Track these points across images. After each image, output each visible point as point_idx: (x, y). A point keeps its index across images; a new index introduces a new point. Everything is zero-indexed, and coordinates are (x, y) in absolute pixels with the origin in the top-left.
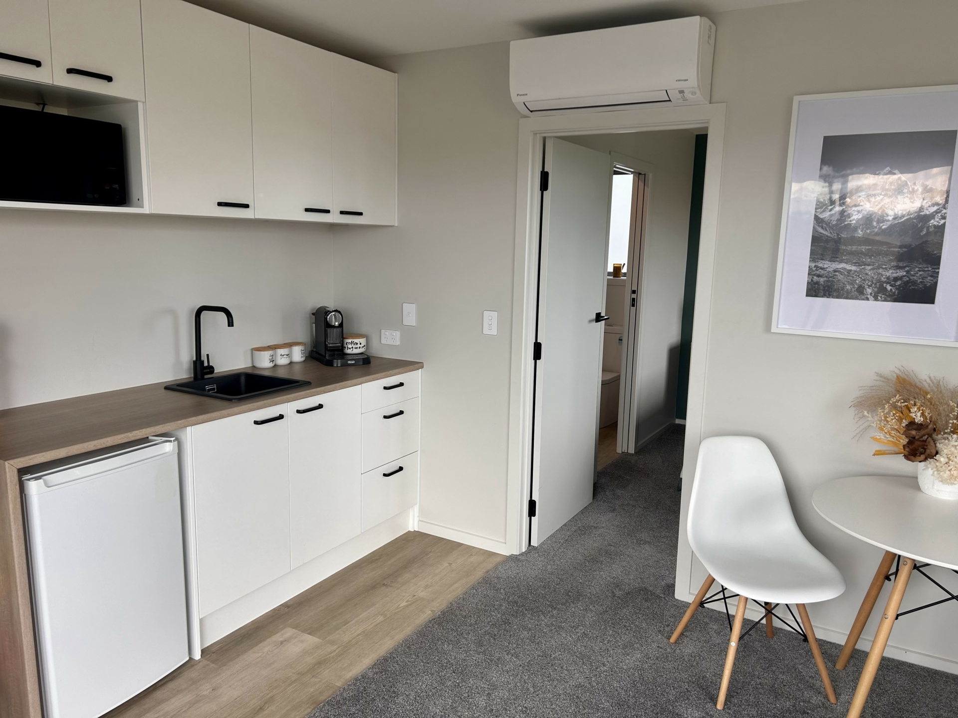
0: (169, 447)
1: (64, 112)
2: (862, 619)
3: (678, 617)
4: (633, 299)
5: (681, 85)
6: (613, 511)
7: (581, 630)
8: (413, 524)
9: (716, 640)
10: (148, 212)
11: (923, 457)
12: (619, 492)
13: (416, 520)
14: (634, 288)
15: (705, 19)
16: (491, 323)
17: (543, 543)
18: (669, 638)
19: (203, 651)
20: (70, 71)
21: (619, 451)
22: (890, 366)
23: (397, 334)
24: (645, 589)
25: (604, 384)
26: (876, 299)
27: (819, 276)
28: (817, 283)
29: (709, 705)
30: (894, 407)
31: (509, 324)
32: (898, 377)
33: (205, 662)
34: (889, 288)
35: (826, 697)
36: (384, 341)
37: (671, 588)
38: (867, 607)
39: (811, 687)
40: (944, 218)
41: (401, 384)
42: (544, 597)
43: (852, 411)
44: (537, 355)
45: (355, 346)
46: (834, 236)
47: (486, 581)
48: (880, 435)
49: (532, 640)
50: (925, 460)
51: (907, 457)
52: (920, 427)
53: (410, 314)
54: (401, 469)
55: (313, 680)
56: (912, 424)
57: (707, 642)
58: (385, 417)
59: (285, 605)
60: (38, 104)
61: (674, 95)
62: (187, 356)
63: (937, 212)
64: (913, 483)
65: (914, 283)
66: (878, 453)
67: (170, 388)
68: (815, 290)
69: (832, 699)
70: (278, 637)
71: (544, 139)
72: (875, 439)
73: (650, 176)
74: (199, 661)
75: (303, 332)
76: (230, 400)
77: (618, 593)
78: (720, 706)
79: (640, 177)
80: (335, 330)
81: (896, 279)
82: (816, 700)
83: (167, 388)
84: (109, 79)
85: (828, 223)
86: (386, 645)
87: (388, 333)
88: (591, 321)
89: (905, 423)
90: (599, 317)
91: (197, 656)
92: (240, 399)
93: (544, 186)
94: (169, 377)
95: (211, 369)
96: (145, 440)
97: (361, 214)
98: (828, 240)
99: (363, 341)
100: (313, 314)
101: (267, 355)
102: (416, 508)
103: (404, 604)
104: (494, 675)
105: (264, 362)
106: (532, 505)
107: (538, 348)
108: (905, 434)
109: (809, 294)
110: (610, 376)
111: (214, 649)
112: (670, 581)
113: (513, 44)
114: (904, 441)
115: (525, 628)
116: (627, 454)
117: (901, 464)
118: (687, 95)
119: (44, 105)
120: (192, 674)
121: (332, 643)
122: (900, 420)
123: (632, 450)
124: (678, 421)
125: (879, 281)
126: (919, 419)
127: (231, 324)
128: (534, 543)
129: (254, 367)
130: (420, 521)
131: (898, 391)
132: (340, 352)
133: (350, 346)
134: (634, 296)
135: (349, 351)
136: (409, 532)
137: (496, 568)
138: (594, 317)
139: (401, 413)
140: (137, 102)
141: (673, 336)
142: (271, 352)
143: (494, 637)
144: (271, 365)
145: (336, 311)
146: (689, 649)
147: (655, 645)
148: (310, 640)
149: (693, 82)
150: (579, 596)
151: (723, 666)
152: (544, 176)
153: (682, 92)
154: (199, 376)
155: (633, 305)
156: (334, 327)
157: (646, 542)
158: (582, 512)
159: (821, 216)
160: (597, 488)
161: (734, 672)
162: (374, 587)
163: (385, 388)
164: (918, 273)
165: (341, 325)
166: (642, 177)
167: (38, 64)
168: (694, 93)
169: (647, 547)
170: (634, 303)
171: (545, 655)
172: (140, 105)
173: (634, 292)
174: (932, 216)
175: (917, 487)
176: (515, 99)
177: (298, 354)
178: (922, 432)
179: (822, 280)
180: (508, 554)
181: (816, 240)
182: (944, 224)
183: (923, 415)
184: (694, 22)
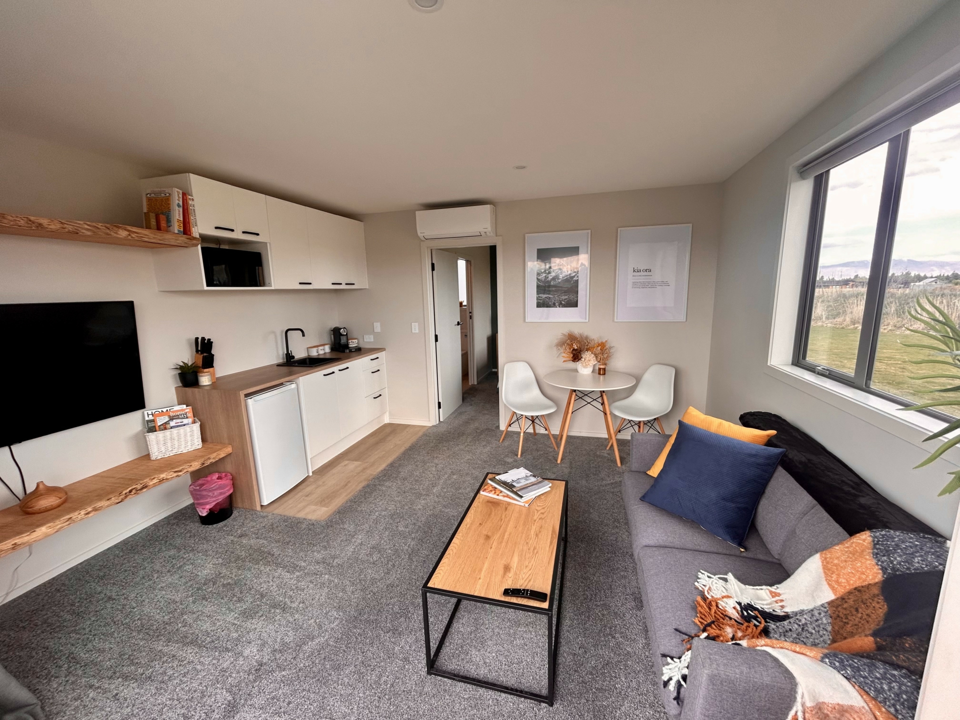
0: (293, 386)
1: (226, 247)
2: (564, 420)
3: (501, 435)
4: (471, 316)
5: (485, 230)
6: (472, 405)
7: (466, 444)
8: (387, 420)
9: (516, 439)
10: (273, 288)
11: (577, 360)
12: (473, 399)
13: (388, 418)
14: (470, 311)
15: (492, 205)
16: (415, 328)
17: (445, 419)
18: (499, 441)
19: (313, 472)
20: (244, 232)
21: (470, 384)
22: (566, 331)
23: (372, 336)
24: (489, 429)
25: (462, 355)
26: (559, 307)
27: (540, 300)
28: (540, 302)
29: (515, 457)
30: (568, 344)
31: (424, 328)
32: (568, 334)
33: (314, 476)
34: (563, 303)
35: (555, 449)
36: (365, 340)
37: (498, 427)
38: (565, 416)
39: (549, 447)
40: (578, 277)
41: (378, 358)
42: (449, 436)
43: (555, 348)
44: (436, 340)
45: (353, 344)
46: (544, 285)
47: (425, 435)
48: (564, 355)
49: (448, 449)
50: (578, 361)
51: (573, 361)
52: (576, 350)
53: (378, 327)
54: (380, 395)
55: (363, 474)
56: (574, 350)
57: (513, 440)
58: (372, 372)
59: (341, 454)
60: (217, 244)
61: (483, 234)
62: (282, 351)
63: (576, 275)
64: (576, 371)
65: (571, 300)
66: (564, 361)
67: (278, 365)
68: (539, 305)
69: (556, 449)
70: (343, 464)
71: (431, 250)
72: (563, 357)
73: (473, 262)
74: (312, 476)
75: (327, 339)
76: (312, 367)
77: (478, 431)
78: (519, 456)
79: (468, 263)
80: (344, 336)
81: (565, 299)
82: (551, 450)
83: (277, 366)
84: (258, 234)
85: (541, 280)
86: (390, 460)
87: (367, 336)
88: (455, 325)
89: (572, 349)
90: (458, 324)
91: (311, 474)
92: (316, 366)
93: (433, 269)
94: (275, 361)
95: (293, 357)
96: (282, 384)
97: (354, 284)
98: (542, 286)
99: (356, 341)
100: (332, 331)
101: (315, 349)
102: (387, 413)
103: (392, 447)
104: (436, 461)
105: (314, 353)
106: (439, 403)
107: (436, 336)
108: (572, 353)
109: (537, 307)
110: (464, 352)
111: (317, 471)
112: (497, 425)
113: (417, 213)
114: (572, 356)
115: (444, 446)
116: (474, 385)
117: (572, 365)
118: (488, 234)
119: (220, 244)
120: (311, 480)
121: (367, 462)
122: (570, 349)
123: (476, 383)
124: (494, 370)
125: (560, 300)
126: (576, 348)
127: (303, 335)
128: (441, 420)
129: (309, 356)
130: (390, 418)
131: (569, 339)
132: (346, 346)
133: (351, 343)
134: (471, 314)
135: (351, 346)
136: (385, 424)
137: (427, 430)
138: (457, 323)
139: (379, 370)
140: (266, 243)
141: (488, 331)
142: (316, 349)
143: (433, 451)
144: (317, 354)
145: (344, 328)
146: (506, 443)
147: (494, 444)
148: (357, 463)
149: (489, 229)
150: (463, 434)
151: (519, 446)
152: (433, 265)
153: (485, 233)
154: (289, 359)
155: (471, 319)
156: (344, 335)
157: (486, 414)
158: (459, 407)
159: (539, 278)
160: (464, 399)
161: (522, 447)
162: (377, 443)
163: (371, 360)
164: (572, 297)
165: (347, 334)
166: (469, 262)
167: (233, 230)
168: (490, 233)
169: (487, 415)
170: (471, 317)
171: (454, 453)
172: (268, 244)
173: (470, 313)
174: (574, 277)
175: (578, 372)
176: (419, 234)
177: (327, 349)
178: (577, 352)
179: (541, 301)
180: (431, 425)
181: (538, 287)
182: (578, 280)
183: (577, 346)
184: (487, 207)
